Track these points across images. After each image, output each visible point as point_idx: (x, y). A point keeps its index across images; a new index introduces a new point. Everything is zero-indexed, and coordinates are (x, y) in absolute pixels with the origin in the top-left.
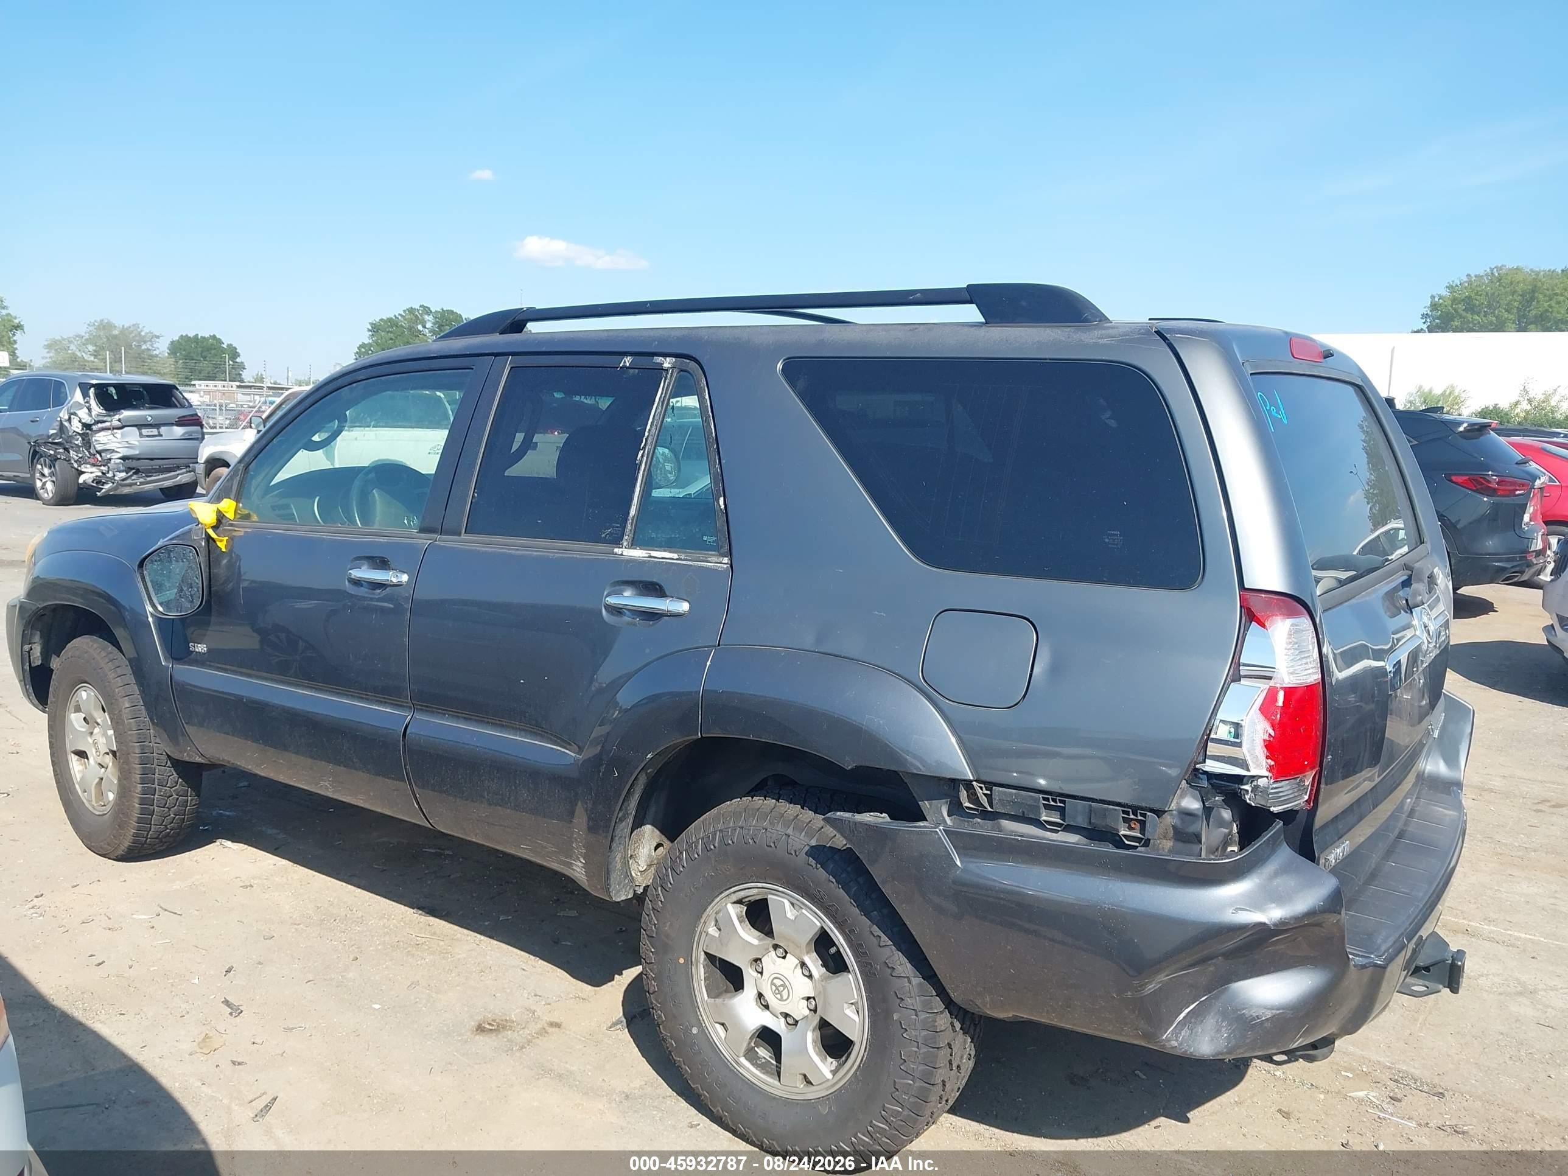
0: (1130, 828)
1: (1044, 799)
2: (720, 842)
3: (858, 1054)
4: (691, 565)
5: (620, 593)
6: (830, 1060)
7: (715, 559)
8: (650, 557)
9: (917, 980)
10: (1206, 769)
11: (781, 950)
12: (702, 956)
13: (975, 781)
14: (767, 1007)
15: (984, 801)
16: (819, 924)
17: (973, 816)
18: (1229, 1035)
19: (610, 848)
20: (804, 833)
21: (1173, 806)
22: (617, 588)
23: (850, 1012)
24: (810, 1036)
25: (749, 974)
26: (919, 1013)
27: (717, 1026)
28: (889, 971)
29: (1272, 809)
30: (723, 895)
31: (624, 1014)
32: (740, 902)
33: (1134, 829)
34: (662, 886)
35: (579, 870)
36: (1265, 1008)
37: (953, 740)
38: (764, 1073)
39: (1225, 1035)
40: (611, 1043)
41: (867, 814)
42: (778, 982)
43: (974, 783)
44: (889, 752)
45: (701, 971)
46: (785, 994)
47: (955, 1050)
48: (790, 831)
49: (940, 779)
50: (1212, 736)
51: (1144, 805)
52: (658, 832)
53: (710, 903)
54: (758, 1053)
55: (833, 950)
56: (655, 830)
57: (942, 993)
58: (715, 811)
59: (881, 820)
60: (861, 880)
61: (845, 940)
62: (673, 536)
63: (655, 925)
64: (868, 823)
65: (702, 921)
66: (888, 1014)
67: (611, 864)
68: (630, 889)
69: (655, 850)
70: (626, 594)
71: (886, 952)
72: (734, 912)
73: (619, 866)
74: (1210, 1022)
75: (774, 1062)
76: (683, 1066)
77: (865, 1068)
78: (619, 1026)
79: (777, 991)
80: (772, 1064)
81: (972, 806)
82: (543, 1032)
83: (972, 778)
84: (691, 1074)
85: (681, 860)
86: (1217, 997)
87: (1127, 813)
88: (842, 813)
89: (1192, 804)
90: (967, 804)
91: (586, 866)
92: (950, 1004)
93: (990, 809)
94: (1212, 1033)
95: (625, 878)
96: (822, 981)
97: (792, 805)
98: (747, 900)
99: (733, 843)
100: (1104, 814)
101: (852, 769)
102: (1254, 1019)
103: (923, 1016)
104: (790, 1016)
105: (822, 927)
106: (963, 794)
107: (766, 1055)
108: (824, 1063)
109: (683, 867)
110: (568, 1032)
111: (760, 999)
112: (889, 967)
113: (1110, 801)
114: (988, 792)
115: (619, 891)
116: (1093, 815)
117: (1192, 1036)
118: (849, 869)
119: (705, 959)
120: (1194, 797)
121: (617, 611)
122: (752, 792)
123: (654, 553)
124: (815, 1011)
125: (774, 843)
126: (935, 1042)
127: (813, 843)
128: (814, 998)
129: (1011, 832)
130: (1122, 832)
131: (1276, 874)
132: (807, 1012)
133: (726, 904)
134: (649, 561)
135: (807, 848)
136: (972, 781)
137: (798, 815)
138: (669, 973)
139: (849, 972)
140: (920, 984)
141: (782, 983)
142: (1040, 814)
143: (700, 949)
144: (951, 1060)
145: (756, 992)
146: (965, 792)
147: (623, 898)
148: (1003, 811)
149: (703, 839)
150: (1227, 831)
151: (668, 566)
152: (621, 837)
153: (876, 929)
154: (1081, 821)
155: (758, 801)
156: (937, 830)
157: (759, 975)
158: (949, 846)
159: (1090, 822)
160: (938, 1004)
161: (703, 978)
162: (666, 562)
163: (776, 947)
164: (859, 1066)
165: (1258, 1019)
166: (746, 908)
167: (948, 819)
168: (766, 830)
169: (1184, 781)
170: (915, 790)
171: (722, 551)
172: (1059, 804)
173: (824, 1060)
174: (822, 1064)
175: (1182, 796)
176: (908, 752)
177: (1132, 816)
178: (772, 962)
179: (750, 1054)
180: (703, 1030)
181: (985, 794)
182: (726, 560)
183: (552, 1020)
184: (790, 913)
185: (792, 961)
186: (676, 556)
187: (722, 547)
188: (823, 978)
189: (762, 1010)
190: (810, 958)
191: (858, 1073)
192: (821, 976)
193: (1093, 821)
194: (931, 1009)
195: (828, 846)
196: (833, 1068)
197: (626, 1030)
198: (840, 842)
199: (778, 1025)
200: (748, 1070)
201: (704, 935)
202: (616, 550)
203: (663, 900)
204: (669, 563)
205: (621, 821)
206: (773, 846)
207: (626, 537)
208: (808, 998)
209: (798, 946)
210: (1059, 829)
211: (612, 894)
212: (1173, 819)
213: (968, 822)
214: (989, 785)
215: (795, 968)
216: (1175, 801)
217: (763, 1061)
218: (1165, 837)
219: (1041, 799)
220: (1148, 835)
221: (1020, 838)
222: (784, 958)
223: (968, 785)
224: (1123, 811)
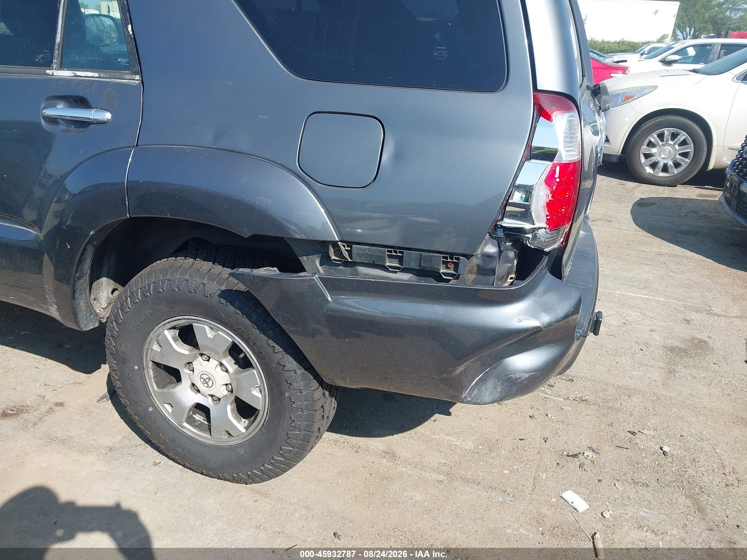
0: (447, 268)
1: (388, 251)
2: (154, 290)
3: (262, 417)
4: (109, 82)
5: (53, 106)
6: (243, 420)
7: (128, 77)
8: (76, 76)
9: (301, 371)
10: (503, 225)
11: (206, 356)
12: (151, 364)
13: (340, 241)
14: (198, 391)
15: (346, 254)
16: (230, 340)
17: (339, 265)
18: (501, 391)
19: (74, 298)
20: (215, 282)
21: (479, 251)
22: (51, 102)
23: (256, 393)
24: (229, 408)
25: (185, 372)
26: (302, 391)
27: (166, 405)
28: (282, 367)
29: (545, 250)
30: (160, 325)
31: (108, 391)
32: (174, 328)
33: (450, 268)
34: (116, 322)
35: (54, 313)
36: (524, 372)
37: (322, 211)
38: (200, 431)
39: (499, 390)
40: (99, 412)
41: (262, 269)
42: (205, 377)
43: (339, 243)
44: (275, 223)
45: (150, 373)
46: (210, 383)
47: (326, 408)
48: (205, 281)
49: (313, 242)
50: (510, 201)
51: (459, 252)
52: (112, 282)
53: (152, 330)
54: (195, 418)
55: (242, 356)
56: (110, 280)
57: (317, 377)
58: (149, 268)
59: (273, 273)
60: (259, 311)
61: (250, 349)
62: (93, 58)
63: (114, 346)
64: (263, 276)
65: (148, 341)
66: (282, 394)
67: (77, 308)
68: (95, 321)
69: (112, 294)
70: (59, 107)
71: (279, 356)
72: (169, 335)
73: (83, 308)
74: (490, 383)
75: (207, 423)
76: (145, 431)
77: (267, 426)
78: (105, 399)
79: (205, 382)
80: (206, 424)
81: (337, 259)
82: (50, 411)
83: (337, 240)
84: (151, 435)
85: (127, 304)
86: (495, 368)
87: (447, 258)
88: (243, 269)
89: (491, 249)
90: (334, 257)
91: (59, 309)
92: (322, 383)
93: (350, 260)
94: (491, 390)
95: (91, 315)
96: (235, 374)
97: (205, 262)
98: (178, 326)
99: (164, 291)
100: (430, 259)
101: (249, 237)
102: (517, 379)
103: (304, 393)
104: (214, 396)
105: (233, 341)
106: (331, 250)
107: (201, 419)
108: (240, 423)
109: (129, 308)
110: (69, 408)
111: (194, 387)
112: (281, 365)
113: (434, 251)
114: (349, 249)
115: (87, 324)
116: (422, 261)
117: (479, 393)
118: (250, 304)
119: (153, 365)
120: (493, 245)
121: (53, 120)
122: (175, 254)
123: (79, 73)
124: (232, 391)
125: (194, 290)
126: (313, 407)
127: (223, 288)
128: (230, 384)
129: (367, 275)
130: (442, 271)
131: (544, 293)
132: (226, 392)
133: (163, 331)
134: (75, 79)
135: (219, 292)
136: (337, 242)
137: (210, 270)
138: (129, 375)
139: (254, 368)
140: (302, 374)
141: (208, 377)
142: (385, 261)
143: (149, 359)
144: (323, 415)
145: (191, 382)
146: (333, 249)
147: (91, 327)
148: (359, 261)
149: (141, 289)
150: (510, 265)
151: (90, 83)
152: (81, 290)
153: (271, 342)
154: (414, 265)
155: (180, 260)
156: (314, 278)
157: (192, 372)
158: (323, 288)
159: (420, 266)
160: (315, 384)
161: (152, 377)
162: (89, 80)
163: (202, 355)
164: (263, 424)
165: (520, 379)
166: (178, 331)
167: (320, 268)
168: (187, 281)
169: (488, 234)
170: (296, 249)
171: (134, 70)
172: (399, 254)
173: (239, 421)
174: (239, 424)
175: (485, 245)
176: (290, 222)
177: (449, 260)
178: (199, 364)
179: (190, 420)
180: (156, 409)
181: (346, 250)
182: (137, 77)
183: (57, 401)
184: (210, 334)
185: (213, 362)
186: (96, 75)
187: (134, 67)
188: (236, 372)
189: (196, 393)
190: (226, 360)
191: (263, 428)
192: (234, 371)
193: (422, 264)
194: (310, 387)
195: (234, 289)
196: (246, 425)
197: (110, 401)
198: (242, 287)
199: (208, 402)
200: (188, 430)
201: (150, 351)
202: (48, 71)
203: (117, 330)
204: (91, 80)
205: (79, 279)
206: (193, 291)
207: (55, 61)
208: (226, 385)
209: (217, 353)
210: (398, 271)
211: (82, 326)
212: (478, 260)
213: (334, 269)
214: (350, 244)
215: (216, 367)
216: (480, 248)
217: (199, 423)
218: (471, 272)
219: (387, 251)
220: (460, 272)
221: (373, 280)
222: (208, 360)
223: (335, 244)
224: (443, 256)
